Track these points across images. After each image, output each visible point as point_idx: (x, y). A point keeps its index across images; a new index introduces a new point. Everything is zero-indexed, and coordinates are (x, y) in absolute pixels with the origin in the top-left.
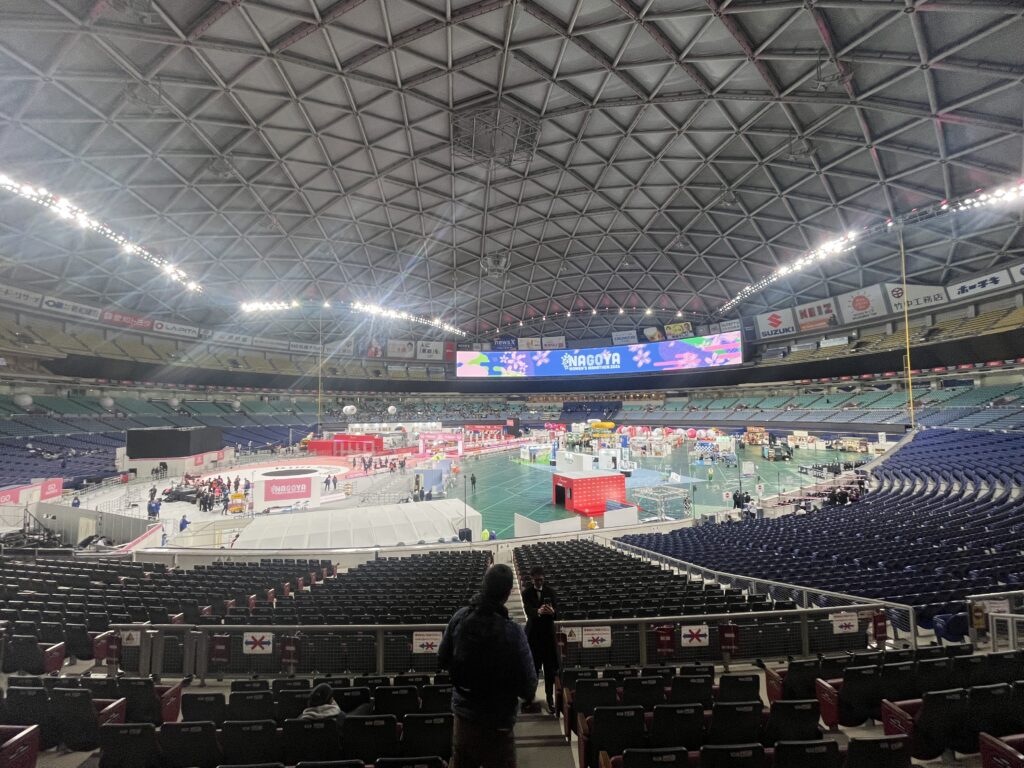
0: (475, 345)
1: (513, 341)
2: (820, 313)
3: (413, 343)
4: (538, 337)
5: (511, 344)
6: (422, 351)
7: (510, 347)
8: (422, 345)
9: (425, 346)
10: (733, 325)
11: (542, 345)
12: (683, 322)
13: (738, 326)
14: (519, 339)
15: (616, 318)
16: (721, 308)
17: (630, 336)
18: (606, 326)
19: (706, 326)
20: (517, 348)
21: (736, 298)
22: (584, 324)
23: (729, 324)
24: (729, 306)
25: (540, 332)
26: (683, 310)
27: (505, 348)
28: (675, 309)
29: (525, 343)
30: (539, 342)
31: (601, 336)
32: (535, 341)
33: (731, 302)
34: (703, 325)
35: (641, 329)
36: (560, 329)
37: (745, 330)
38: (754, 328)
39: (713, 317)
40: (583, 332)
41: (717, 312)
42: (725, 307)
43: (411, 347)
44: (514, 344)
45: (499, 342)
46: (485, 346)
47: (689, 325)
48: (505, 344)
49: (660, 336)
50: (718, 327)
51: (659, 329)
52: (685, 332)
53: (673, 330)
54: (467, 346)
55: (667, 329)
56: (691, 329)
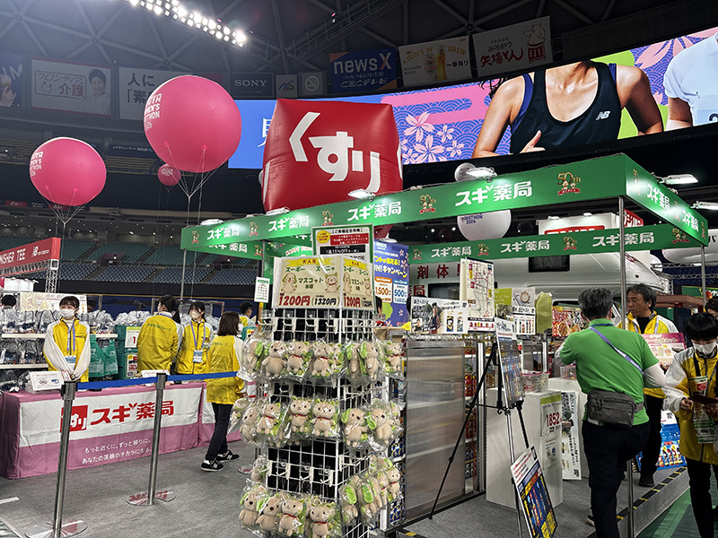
0: (281, 79)
1: (385, 59)
3: (107, 72)
4: (464, 34)
5: (382, 68)
6: (132, 97)
7: (377, 79)
8: (134, 79)
9: (140, 82)
11: (473, 61)
14: (403, 49)
20: (400, 81)
25: (467, 17)
27: (365, 83)
29: (421, 60)
30: (463, 52)
32: (450, 49)
43: (101, 85)
44: (389, 68)
45: (347, 67)
46: (309, 83)
48: (365, 69)
54: (260, 84)
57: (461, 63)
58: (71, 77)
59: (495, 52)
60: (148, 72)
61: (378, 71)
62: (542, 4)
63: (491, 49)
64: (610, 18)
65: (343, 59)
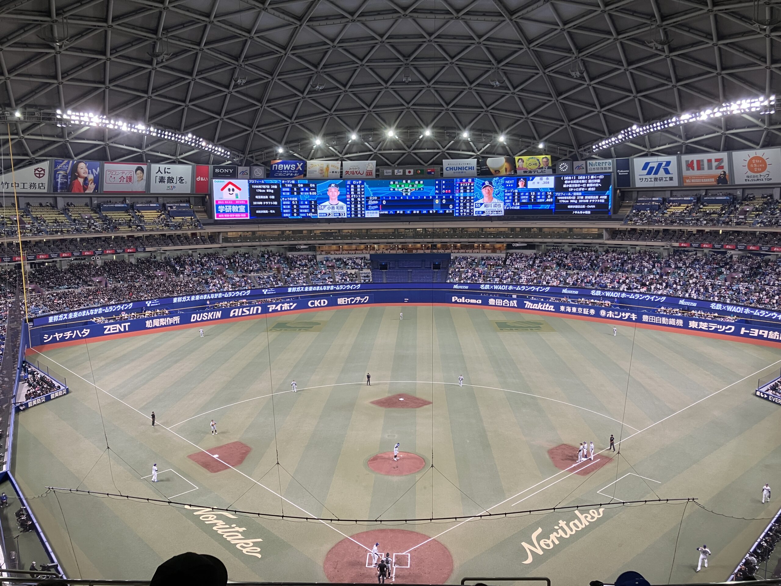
2: (710, 168)
4: (337, 160)
6: (158, 180)
7: (294, 173)
8: (159, 170)
9: (163, 172)
10: (604, 166)
11: (341, 172)
12: (542, 155)
13: (610, 168)
14: (309, 162)
15: (452, 142)
16: (595, 145)
17: (468, 166)
18: (436, 151)
19: (569, 162)
20: (305, 175)
21: (617, 137)
22: (407, 146)
23: (599, 164)
24: (606, 144)
25: (341, 153)
26: (546, 141)
27: (287, 175)
28: (534, 139)
29: (317, 168)
30: (338, 168)
31: (426, 163)
32: (332, 166)
33: (610, 141)
34: (565, 160)
35: (483, 157)
36: (370, 151)
37: (618, 173)
38: (629, 173)
39: (581, 153)
40: (402, 156)
41: (589, 148)
42: (600, 144)
43: (141, 175)
44: (301, 169)
45: (279, 167)
46: (256, 172)
47: (548, 160)
48: (288, 169)
49: (508, 170)
50: (584, 166)
51: (507, 161)
52: (542, 168)
53: (526, 164)
54: (229, 171)
55: (518, 161)
56: (550, 165)
57: (336, 172)
58: (126, 172)
59: (352, 170)
60: (167, 166)
61: (295, 170)
62: (373, 156)
63: (350, 169)
64: (398, 165)
65: (278, 164)
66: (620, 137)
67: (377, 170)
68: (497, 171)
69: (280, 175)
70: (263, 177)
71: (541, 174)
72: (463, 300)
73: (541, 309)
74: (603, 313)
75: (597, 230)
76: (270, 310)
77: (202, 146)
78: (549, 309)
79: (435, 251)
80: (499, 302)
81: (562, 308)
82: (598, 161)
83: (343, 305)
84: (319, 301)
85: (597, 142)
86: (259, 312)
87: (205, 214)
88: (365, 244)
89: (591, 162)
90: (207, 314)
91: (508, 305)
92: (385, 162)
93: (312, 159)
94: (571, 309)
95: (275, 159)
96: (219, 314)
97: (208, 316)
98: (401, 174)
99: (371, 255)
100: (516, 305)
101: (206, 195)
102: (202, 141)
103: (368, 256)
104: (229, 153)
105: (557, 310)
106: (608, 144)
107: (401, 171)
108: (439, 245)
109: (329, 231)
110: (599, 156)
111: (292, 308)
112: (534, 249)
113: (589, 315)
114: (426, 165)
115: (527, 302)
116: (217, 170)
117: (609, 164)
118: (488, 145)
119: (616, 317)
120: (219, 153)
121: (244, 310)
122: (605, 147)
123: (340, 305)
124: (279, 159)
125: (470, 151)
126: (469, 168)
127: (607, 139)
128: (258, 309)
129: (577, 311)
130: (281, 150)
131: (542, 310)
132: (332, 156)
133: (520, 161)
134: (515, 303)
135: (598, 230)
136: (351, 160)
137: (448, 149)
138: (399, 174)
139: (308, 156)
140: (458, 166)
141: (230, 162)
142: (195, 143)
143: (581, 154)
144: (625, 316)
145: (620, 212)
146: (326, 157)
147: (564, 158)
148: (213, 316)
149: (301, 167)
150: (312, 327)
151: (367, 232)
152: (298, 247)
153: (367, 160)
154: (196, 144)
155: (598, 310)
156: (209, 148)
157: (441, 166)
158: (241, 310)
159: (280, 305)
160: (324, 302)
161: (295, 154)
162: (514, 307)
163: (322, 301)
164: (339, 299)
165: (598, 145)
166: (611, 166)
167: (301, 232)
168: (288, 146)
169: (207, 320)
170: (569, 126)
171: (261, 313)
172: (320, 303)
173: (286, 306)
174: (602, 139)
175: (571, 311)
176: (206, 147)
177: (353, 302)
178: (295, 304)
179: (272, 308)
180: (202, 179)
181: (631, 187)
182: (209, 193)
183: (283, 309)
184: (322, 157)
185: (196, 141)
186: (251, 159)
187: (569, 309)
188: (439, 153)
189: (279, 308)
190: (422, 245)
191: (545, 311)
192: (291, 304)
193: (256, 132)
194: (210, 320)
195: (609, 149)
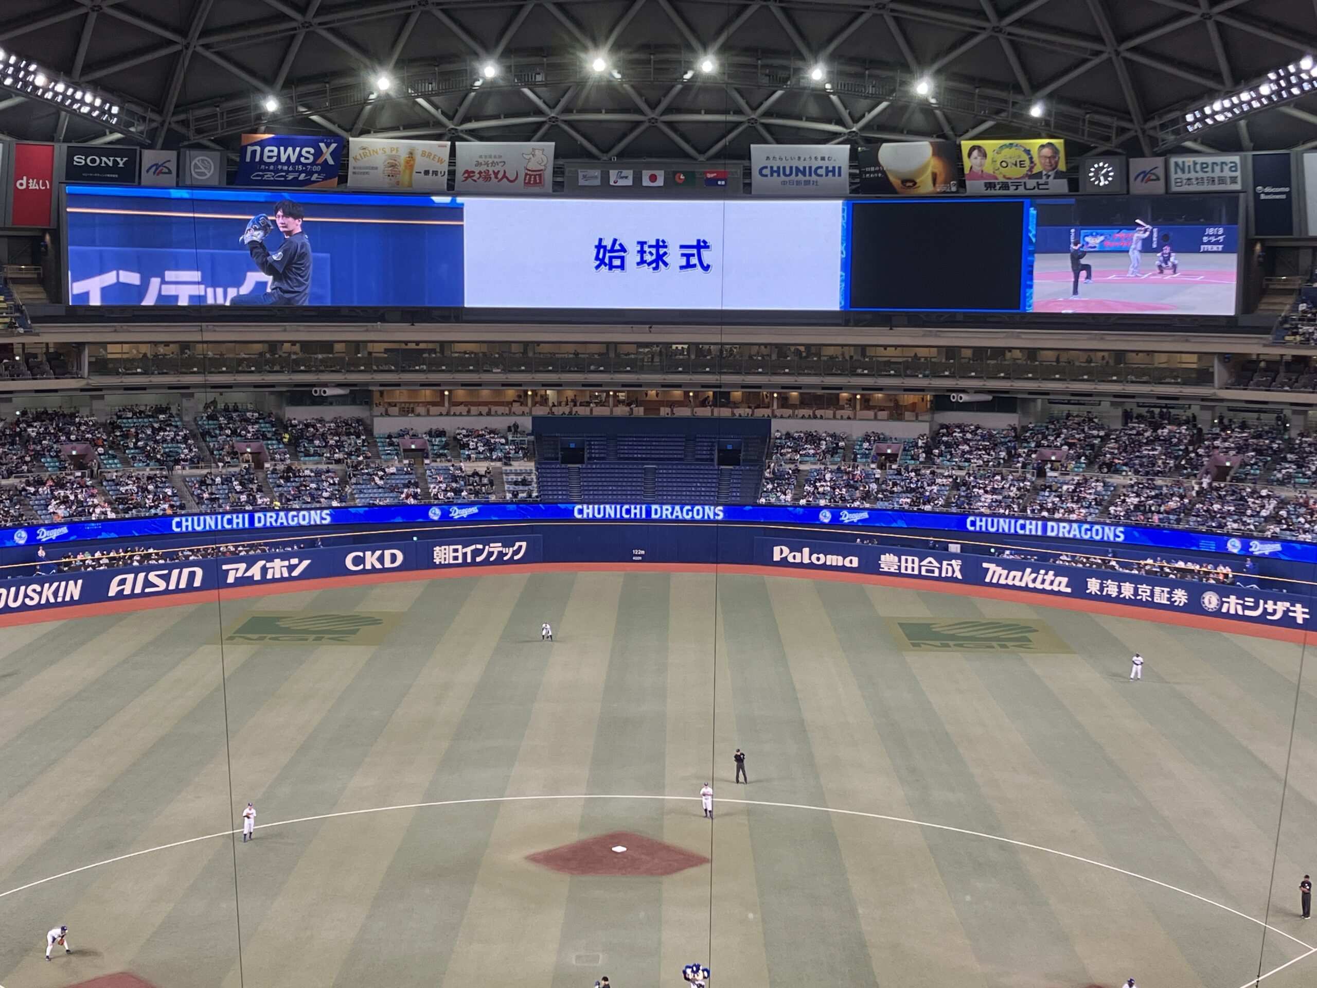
1: (327, 150)
4: (438, 137)
5: (320, 161)
7: (311, 173)
10: (1217, 173)
11: (452, 173)
12: (1038, 136)
13: (1234, 180)
14: (357, 143)
15: (779, 93)
16: (1193, 112)
17: (824, 164)
18: (731, 118)
19: (1116, 160)
20: (343, 179)
21: (1255, 89)
22: (647, 102)
23: (1204, 166)
24: (1224, 110)
25: (451, 118)
26: (1050, 97)
27: (290, 177)
28: (1017, 89)
29: (380, 161)
30: (441, 161)
31: (702, 152)
32: (424, 154)
33: (1235, 100)
34: (1106, 155)
35: (868, 140)
36: (539, 112)
37: (1257, 195)
38: (1288, 194)
39: (1152, 133)
40: (632, 130)
41: (1174, 122)
42: (1208, 110)
44: (331, 162)
45: (266, 153)
46: (196, 166)
47: (1056, 151)
48: (293, 160)
49: (940, 179)
50: (1160, 172)
51: (938, 151)
52: (1039, 175)
53: (994, 161)
54: (115, 162)
55: (970, 155)
56: (1062, 166)
57: (435, 173)
59: (483, 168)
61: (313, 164)
62: (546, 127)
63: (478, 164)
64: (620, 155)
65: (263, 144)
66: (1265, 90)
67: (558, 171)
68: (909, 182)
69: (269, 176)
70: (215, 183)
71: (1036, 191)
72: (805, 556)
73: (1031, 585)
74: (1210, 600)
75: (1194, 358)
76: (231, 580)
77: (36, 88)
78: (1055, 588)
79: (725, 412)
80: (910, 564)
81: (1093, 585)
82: (1200, 159)
83: (450, 566)
84: (378, 553)
85: (1198, 104)
86: (197, 583)
87: (41, 289)
88: (520, 385)
89: (1180, 160)
90: (38, 589)
91: (936, 574)
92: (582, 146)
93: (364, 132)
94: (1119, 587)
95: (255, 131)
96: (74, 589)
97: (40, 594)
98: (629, 182)
99: (536, 420)
100: (958, 575)
101: (44, 231)
102: (35, 73)
103: (526, 423)
104: (115, 110)
105: (1079, 590)
106: (1230, 110)
107: (630, 173)
108: (737, 395)
109: (413, 346)
110: (1203, 143)
111: (295, 573)
112: (1014, 411)
113: (1171, 607)
114: (702, 158)
115: (992, 567)
116: (79, 160)
117: (1233, 168)
118: (884, 104)
119: (1247, 613)
120: (85, 110)
121: (152, 577)
122: (1220, 118)
123: (441, 566)
124: (265, 133)
125: (829, 122)
126: (827, 171)
127: (1228, 95)
128: (192, 575)
129: (1136, 593)
130: (271, 105)
131: (1035, 590)
132: (425, 124)
133: (975, 153)
134: (957, 568)
135: (1199, 359)
136: (481, 139)
137: (768, 114)
138: (621, 183)
139: (354, 124)
140: (795, 163)
141: (117, 136)
142: (15, 76)
143: (1150, 137)
144: (1275, 611)
145: (1262, 307)
146: (406, 128)
147: (1102, 148)
148: (56, 594)
149: (331, 154)
150: (354, 632)
151: (525, 352)
152: (318, 392)
153: (528, 139)
154: (16, 80)
155: (1196, 592)
156: (56, 94)
157: (746, 163)
158: (141, 576)
159: (261, 563)
160: (394, 558)
161: (314, 118)
162: (953, 580)
163: (388, 553)
164: (437, 549)
165: (1202, 112)
166: (1238, 174)
167: (327, 346)
168: (295, 92)
169: (39, 606)
170: (1118, 53)
171: (204, 586)
172: (381, 559)
173: (278, 568)
174: (1211, 95)
175: (1120, 592)
176: (46, 90)
177: (478, 559)
178: (306, 563)
179: (235, 571)
180: (33, 185)
181: (1296, 235)
182: (53, 225)
183: (269, 576)
184: (396, 129)
185: (17, 69)
186: (182, 130)
187: (1112, 588)
188: (741, 123)
189: (255, 572)
190: (686, 394)
191: (1043, 591)
192: (294, 561)
193: (200, 50)
194: (48, 604)
195: (1232, 124)
